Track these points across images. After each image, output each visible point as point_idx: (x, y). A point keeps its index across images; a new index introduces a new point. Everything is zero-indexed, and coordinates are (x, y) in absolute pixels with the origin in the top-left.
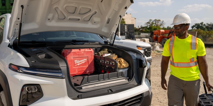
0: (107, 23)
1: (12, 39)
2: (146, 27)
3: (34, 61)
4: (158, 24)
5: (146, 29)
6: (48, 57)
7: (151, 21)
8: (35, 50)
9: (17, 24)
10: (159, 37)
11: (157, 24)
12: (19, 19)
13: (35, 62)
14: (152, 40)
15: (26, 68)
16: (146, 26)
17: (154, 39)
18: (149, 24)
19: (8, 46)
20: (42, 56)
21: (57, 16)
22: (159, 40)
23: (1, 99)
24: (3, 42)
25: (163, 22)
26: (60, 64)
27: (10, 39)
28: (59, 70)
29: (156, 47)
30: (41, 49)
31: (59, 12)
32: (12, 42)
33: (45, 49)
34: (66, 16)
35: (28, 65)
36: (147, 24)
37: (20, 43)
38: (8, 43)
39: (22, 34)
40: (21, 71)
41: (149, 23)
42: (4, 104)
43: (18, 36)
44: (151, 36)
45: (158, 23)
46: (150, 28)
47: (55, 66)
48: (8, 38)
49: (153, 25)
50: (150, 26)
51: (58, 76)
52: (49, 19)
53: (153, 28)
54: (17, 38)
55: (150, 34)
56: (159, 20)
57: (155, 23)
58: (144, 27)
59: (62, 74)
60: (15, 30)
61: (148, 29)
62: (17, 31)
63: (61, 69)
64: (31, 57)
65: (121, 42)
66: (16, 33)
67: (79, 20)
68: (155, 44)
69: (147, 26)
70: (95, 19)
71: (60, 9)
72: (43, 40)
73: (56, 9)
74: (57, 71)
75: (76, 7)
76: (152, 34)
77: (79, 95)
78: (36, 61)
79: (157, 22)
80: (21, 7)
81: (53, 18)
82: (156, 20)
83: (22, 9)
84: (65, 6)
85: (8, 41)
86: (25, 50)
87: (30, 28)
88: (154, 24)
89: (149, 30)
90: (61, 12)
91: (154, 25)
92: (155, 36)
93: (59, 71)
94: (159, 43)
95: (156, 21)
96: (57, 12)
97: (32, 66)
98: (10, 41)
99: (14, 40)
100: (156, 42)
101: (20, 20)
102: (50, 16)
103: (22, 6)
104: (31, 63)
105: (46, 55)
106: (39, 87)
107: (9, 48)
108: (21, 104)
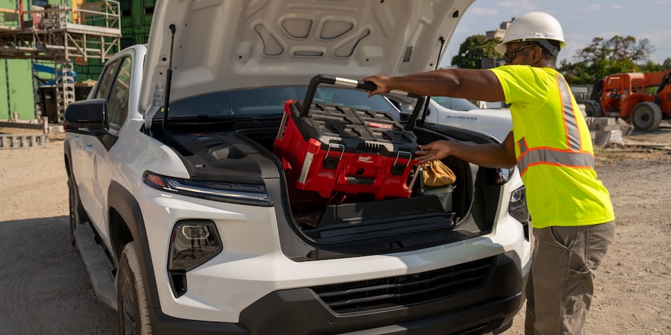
0: (405, 61)
1: (149, 112)
2: (581, 65)
3: (201, 166)
4: (626, 53)
5: (580, 70)
6: (235, 154)
7: (600, 43)
8: (205, 138)
9: (161, 74)
10: (624, 96)
11: (621, 51)
12: (164, 59)
13: (204, 166)
14: (597, 109)
15: (182, 181)
16: (582, 60)
17: (606, 107)
18: (591, 54)
19: (141, 130)
20: (221, 153)
21: (260, 46)
22: (623, 107)
23: (127, 262)
24: (128, 120)
25: (644, 43)
26: (262, 170)
27: (145, 111)
28: (259, 185)
29: (608, 133)
30: (220, 136)
31: (265, 36)
32: (151, 120)
33: (229, 137)
34: (285, 44)
35: (186, 175)
36: (585, 53)
37: (169, 121)
38: (141, 121)
39: (172, 99)
40: (170, 189)
41: (593, 51)
42: (133, 271)
43: (163, 104)
44: (596, 95)
45: (626, 47)
46: (596, 68)
47: (250, 176)
48: (141, 110)
49: (607, 57)
50: (594, 60)
51: (258, 201)
52: (240, 57)
53: (607, 67)
54: (161, 109)
55: (591, 89)
56: (631, 39)
57: (615, 51)
58: (575, 65)
59: (268, 196)
60: (157, 87)
61: (589, 70)
62: (162, 91)
63: (264, 184)
64: (195, 156)
65: (472, 118)
66: (158, 96)
67: (322, 54)
68: (605, 124)
69: (586, 61)
70: (369, 50)
71: (268, 26)
72: (230, 113)
73: (258, 29)
74: (256, 189)
75: (312, 21)
76: (599, 87)
77: (311, 251)
78: (205, 164)
79: (621, 44)
80: (170, 30)
81: (251, 53)
82: (616, 37)
83: (171, 34)
84: (281, 19)
85: (139, 118)
86: (180, 139)
87: (192, 81)
88: (611, 54)
89: (590, 74)
90: (271, 35)
91: (611, 58)
92: (608, 94)
93: (259, 188)
94: (624, 118)
95: (617, 42)
96: (260, 36)
97: (197, 177)
98: (144, 118)
99: (154, 113)
100: (613, 114)
101: (168, 62)
102: (244, 48)
103: (173, 27)
104: (193, 169)
105: (230, 149)
106: (212, 227)
107: (143, 135)
108: (171, 267)
